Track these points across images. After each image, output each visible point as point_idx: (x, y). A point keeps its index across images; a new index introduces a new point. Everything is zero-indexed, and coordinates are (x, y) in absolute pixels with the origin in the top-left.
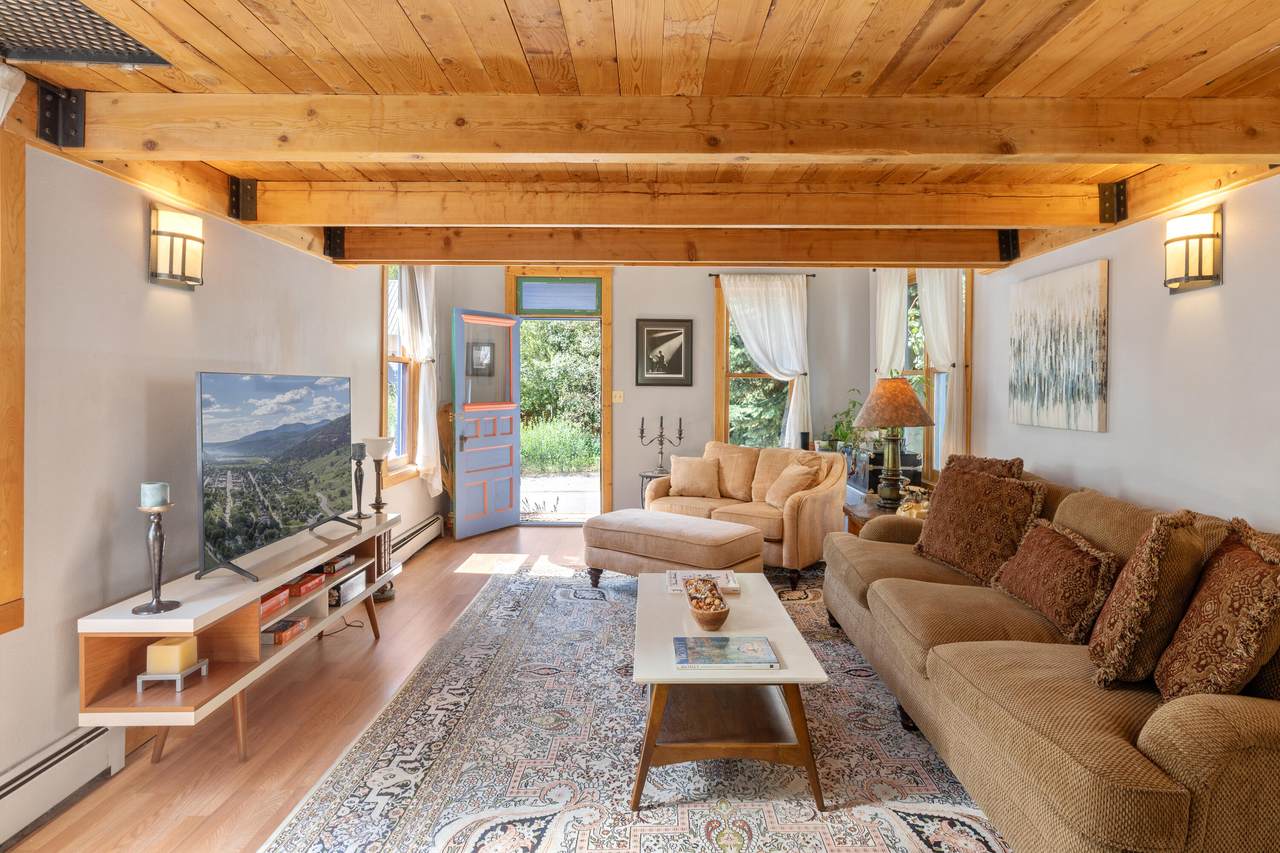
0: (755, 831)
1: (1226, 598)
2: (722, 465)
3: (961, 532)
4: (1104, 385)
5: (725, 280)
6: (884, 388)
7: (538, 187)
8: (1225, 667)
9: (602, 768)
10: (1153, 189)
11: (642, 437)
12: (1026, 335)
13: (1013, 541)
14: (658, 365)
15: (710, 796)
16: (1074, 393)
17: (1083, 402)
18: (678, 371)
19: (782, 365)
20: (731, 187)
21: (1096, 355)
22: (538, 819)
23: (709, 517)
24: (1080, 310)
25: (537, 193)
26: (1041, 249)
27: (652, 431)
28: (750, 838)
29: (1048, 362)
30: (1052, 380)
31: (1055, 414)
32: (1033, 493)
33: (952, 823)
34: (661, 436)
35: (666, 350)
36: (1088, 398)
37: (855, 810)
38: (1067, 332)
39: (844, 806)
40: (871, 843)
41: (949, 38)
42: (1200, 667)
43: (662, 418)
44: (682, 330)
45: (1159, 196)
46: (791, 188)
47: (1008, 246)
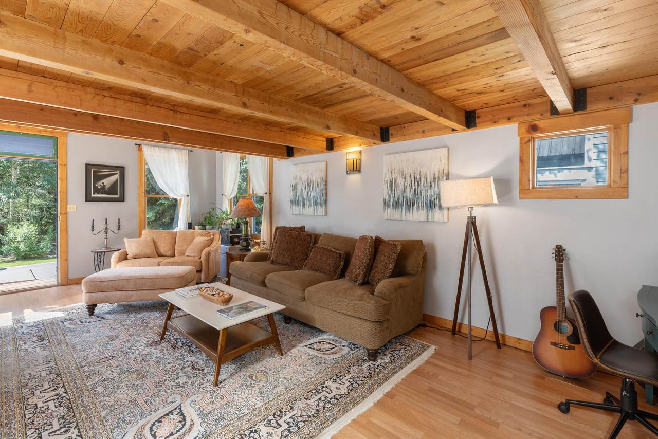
0: (266, 370)
1: (386, 255)
2: (156, 241)
3: (289, 253)
4: (326, 201)
5: (145, 148)
6: (244, 202)
7: (105, 93)
8: (388, 272)
9: (184, 381)
10: (342, 143)
11: (93, 231)
12: (297, 184)
13: (306, 253)
14: (103, 190)
15: (241, 369)
16: (316, 203)
17: (319, 206)
18: (116, 194)
19: (177, 192)
20: (211, 115)
21: (324, 191)
22: (174, 410)
23: (159, 265)
24: (317, 177)
25: (105, 96)
26: (303, 154)
27: (100, 226)
28: (267, 373)
29: (306, 194)
30: (308, 199)
31: (309, 210)
32: (311, 237)
33: (319, 343)
34: (106, 229)
35: (107, 182)
36: (321, 205)
37: (291, 351)
38: (313, 183)
39: (287, 351)
40: (303, 357)
41: (330, 94)
42: (382, 273)
43: (106, 219)
44: (118, 172)
45: (344, 145)
46: (236, 121)
47: (290, 152)
